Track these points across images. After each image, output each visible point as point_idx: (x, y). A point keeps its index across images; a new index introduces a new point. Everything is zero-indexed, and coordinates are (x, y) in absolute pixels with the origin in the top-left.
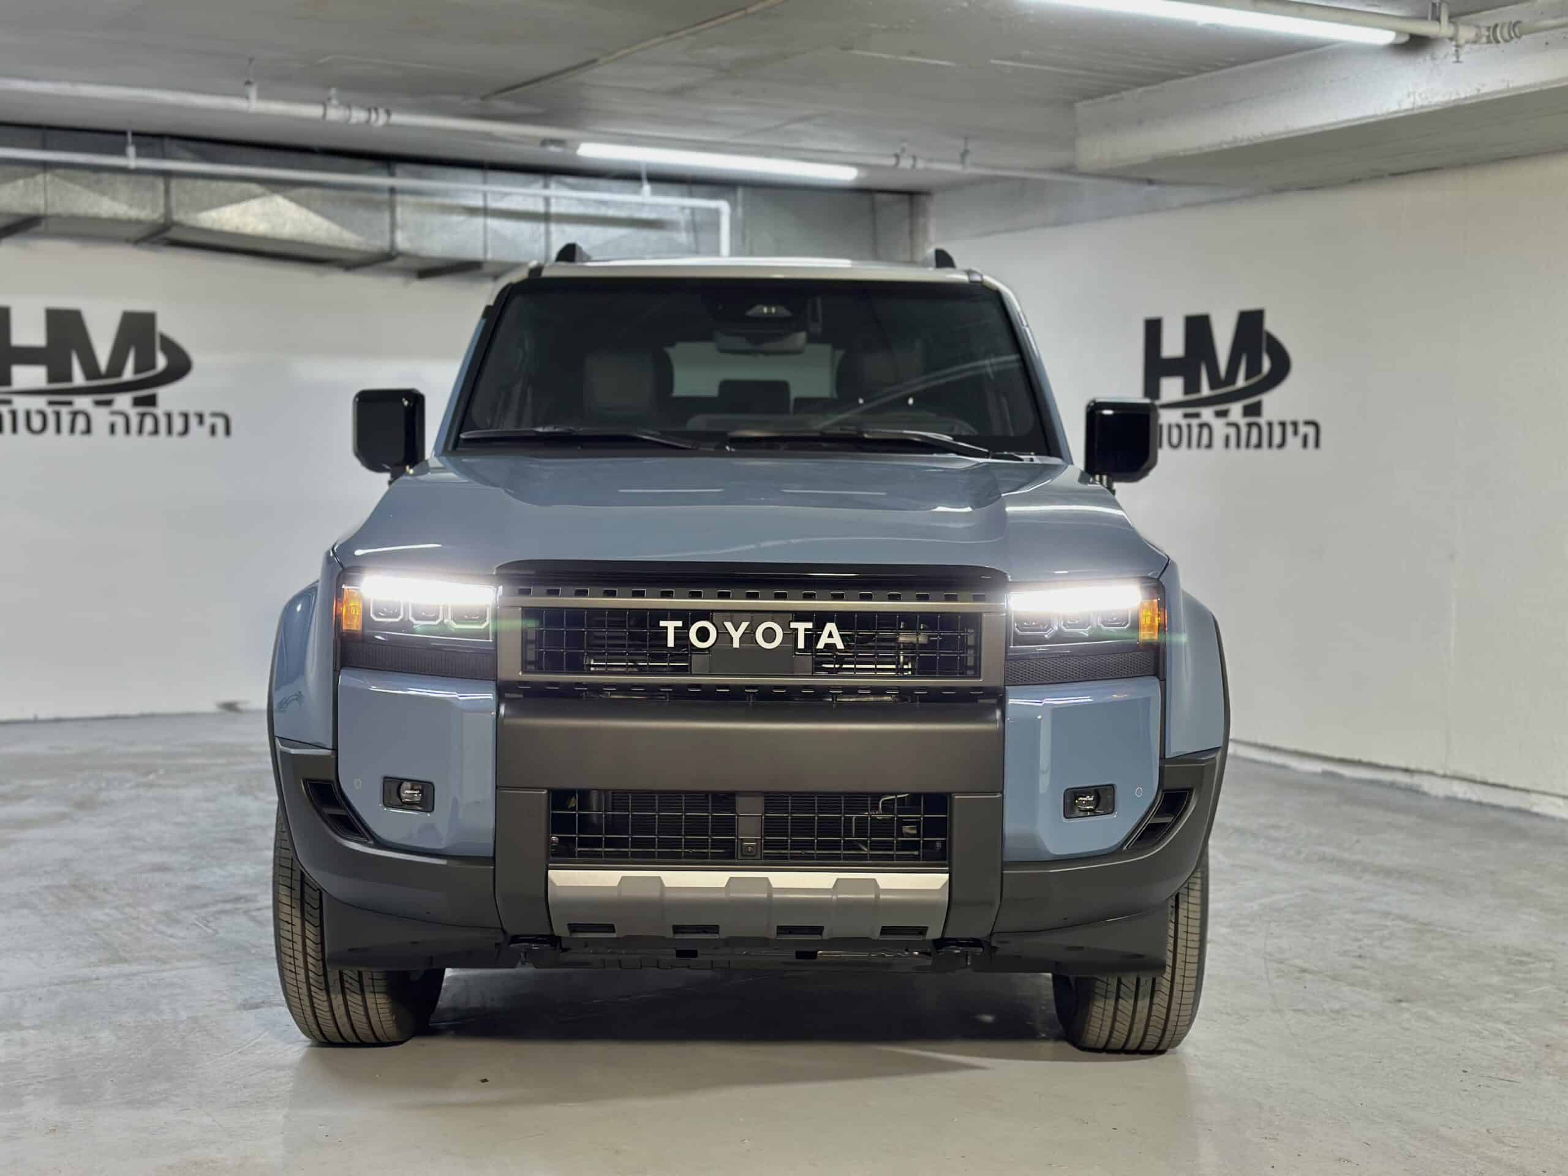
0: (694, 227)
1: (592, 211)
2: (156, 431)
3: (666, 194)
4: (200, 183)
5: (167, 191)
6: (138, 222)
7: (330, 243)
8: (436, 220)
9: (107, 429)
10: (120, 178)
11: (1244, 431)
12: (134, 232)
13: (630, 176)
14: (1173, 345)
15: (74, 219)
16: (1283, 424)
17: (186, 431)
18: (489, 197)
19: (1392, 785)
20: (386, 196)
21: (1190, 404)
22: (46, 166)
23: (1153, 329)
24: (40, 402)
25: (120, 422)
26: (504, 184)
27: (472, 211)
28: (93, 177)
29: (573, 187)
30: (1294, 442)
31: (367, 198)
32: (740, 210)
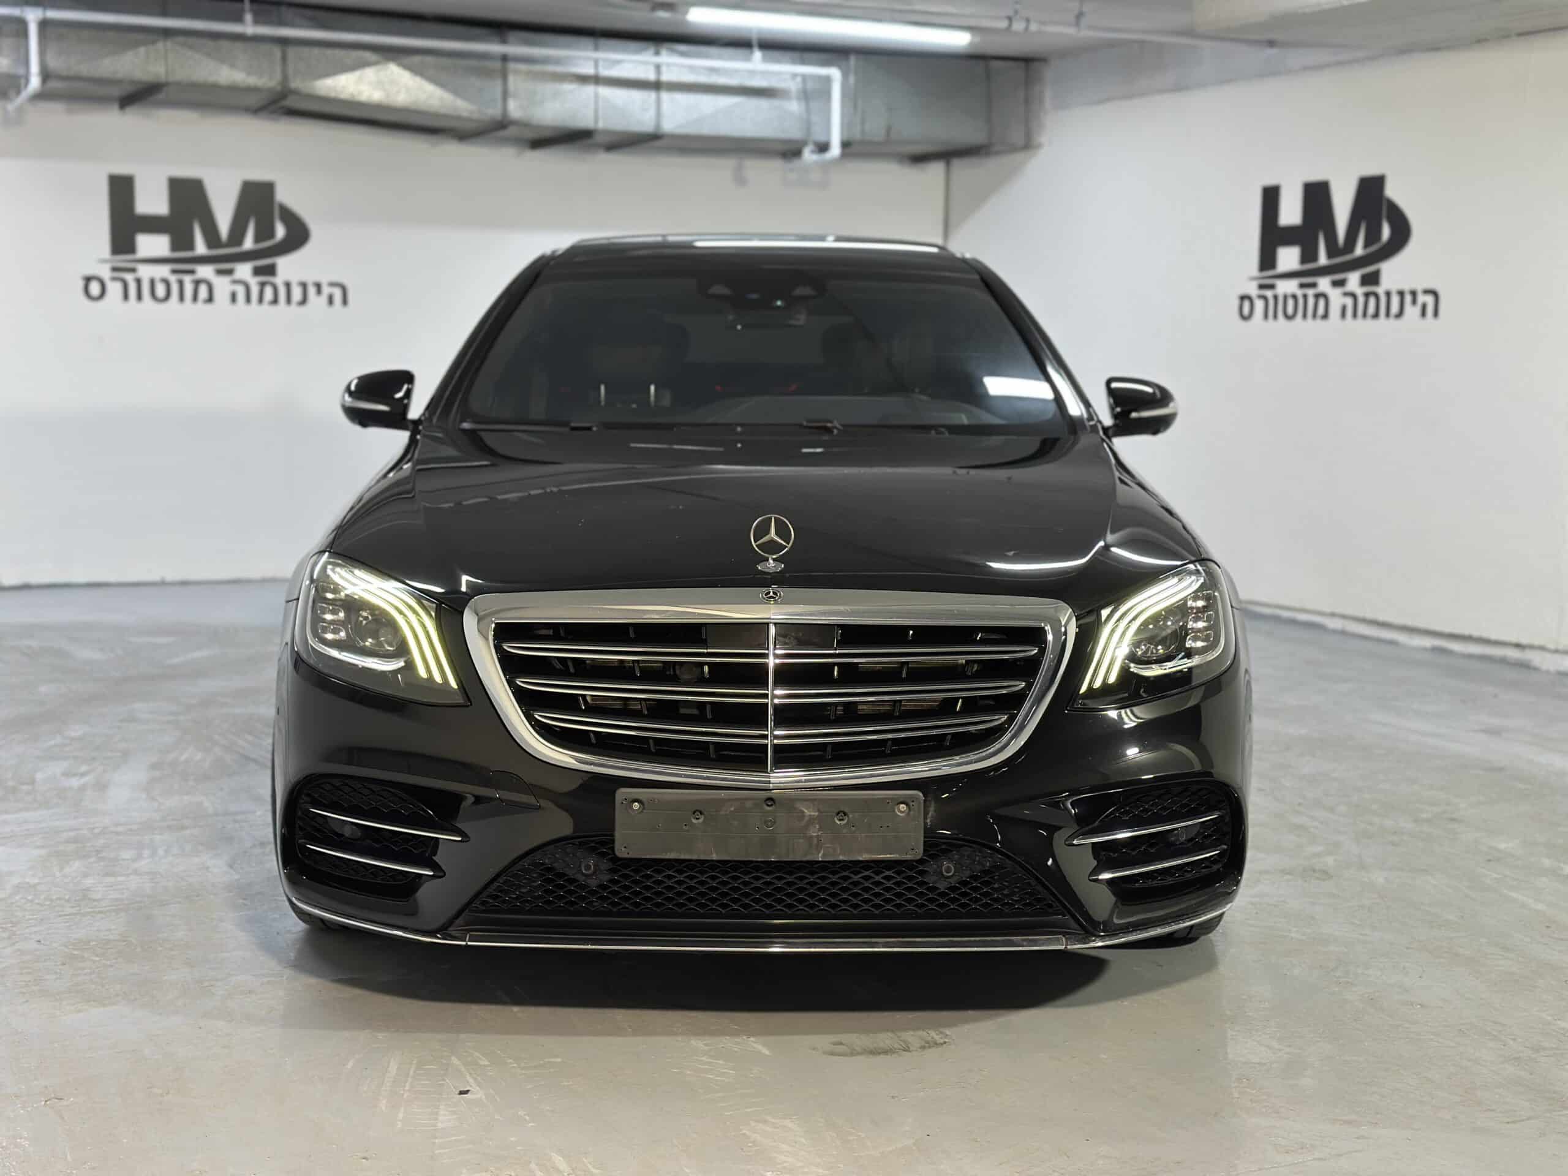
0: (806, 96)
1: (703, 79)
2: (275, 301)
3: (778, 61)
4: (316, 51)
5: (284, 59)
6: (254, 90)
7: (443, 111)
8: (549, 88)
9: (228, 297)
10: (239, 45)
11: (1361, 300)
12: (253, 100)
13: (740, 43)
14: (1291, 213)
15: (194, 86)
16: (1401, 294)
17: (304, 301)
18: (601, 64)
19: (1503, 661)
20: (498, 65)
21: (1306, 274)
22: (167, 33)
23: (1271, 197)
24: (164, 271)
25: (240, 291)
26: (615, 50)
27: (583, 79)
28: (210, 44)
29: (683, 54)
30: (1412, 312)
31: (480, 67)
32: (852, 79)
